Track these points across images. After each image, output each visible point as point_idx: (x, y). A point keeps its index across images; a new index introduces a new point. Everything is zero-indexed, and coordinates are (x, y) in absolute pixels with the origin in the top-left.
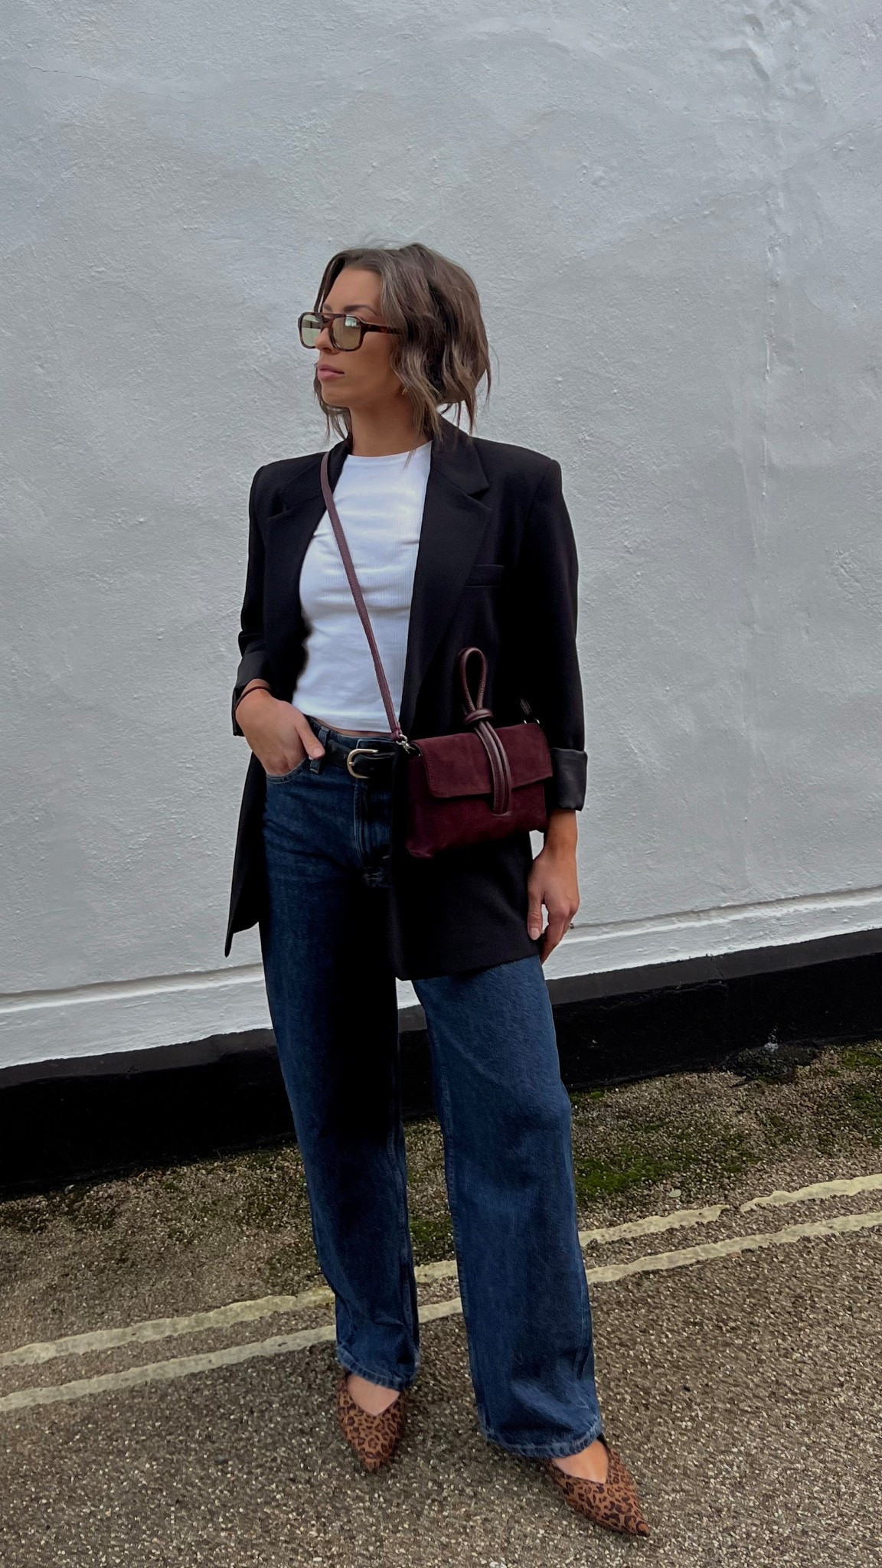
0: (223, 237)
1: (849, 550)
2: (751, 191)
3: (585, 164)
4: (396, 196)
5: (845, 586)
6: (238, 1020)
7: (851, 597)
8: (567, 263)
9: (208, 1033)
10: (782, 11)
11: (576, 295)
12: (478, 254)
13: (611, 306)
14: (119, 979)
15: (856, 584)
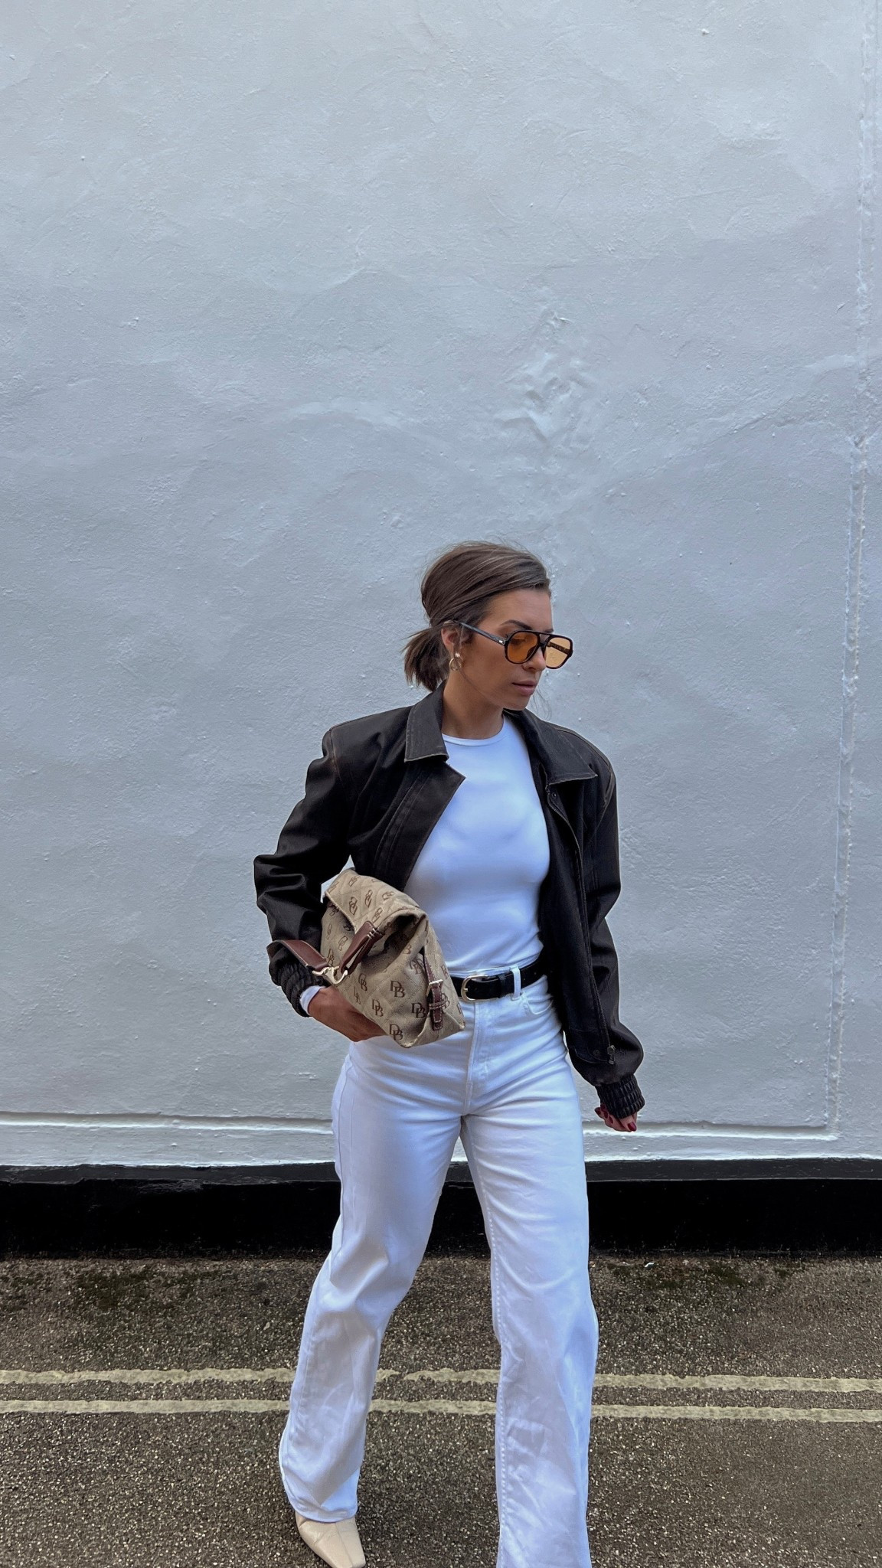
0: (99, 567)
1: (629, 827)
2: (530, 530)
3: (385, 511)
4: (231, 537)
5: (627, 857)
6: (102, 1155)
7: (633, 866)
8: (369, 587)
9: (79, 1162)
10: (560, 387)
11: (377, 611)
12: (297, 580)
13: (408, 620)
14: (16, 1111)
15: (638, 856)
